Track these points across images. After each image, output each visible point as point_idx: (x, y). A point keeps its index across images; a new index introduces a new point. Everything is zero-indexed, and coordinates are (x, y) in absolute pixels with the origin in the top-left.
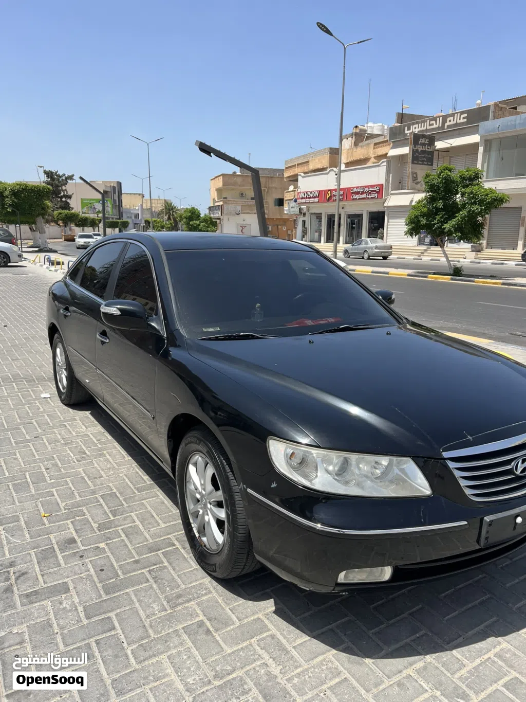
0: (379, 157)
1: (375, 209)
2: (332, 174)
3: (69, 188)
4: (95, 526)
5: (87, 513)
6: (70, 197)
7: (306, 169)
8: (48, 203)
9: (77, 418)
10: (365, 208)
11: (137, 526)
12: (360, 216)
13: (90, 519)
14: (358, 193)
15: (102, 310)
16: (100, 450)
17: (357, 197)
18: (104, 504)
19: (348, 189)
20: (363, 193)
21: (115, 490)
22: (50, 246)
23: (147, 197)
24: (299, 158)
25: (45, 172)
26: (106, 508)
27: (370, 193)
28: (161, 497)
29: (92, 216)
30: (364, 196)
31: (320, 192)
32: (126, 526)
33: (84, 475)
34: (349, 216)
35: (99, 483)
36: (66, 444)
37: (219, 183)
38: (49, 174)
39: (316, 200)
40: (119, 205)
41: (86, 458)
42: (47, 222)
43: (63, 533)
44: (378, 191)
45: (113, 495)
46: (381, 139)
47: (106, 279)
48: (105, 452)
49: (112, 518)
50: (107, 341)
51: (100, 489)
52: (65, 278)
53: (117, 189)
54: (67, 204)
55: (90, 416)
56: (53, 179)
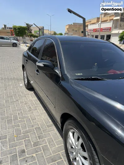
0: (110, 20)
1: (108, 34)
2: (97, 24)
3: (32, 28)
4: (32, 143)
5: (30, 136)
6: (32, 30)
7: (90, 23)
8: (26, 31)
9: (30, 94)
10: (105, 34)
11: (47, 145)
12: (104, 36)
13: (31, 140)
14: (104, 30)
15: (37, 64)
16: (36, 107)
17: (104, 31)
18: (36, 133)
19: (102, 28)
20: (105, 30)
21: (40, 126)
22: (27, 42)
23: (50, 31)
24: (89, 20)
25: (26, 24)
26: (36, 134)
27: (107, 30)
28: (56, 131)
29: (37, 35)
30: (106, 30)
31: (94, 29)
32: (43, 145)
33: (30, 118)
34: (101, 36)
35: (35, 122)
36: (25, 104)
37: (68, 27)
38: (27, 24)
39: (93, 31)
40: (43, 33)
41: (31, 110)
42: (26, 36)
43: (21, 146)
44: (110, 29)
45: (39, 128)
46: (111, 15)
47: (39, 51)
48: (37, 108)
49: (39, 140)
50: (39, 74)
51: (35, 125)
52: (27, 50)
53: (43, 28)
54: (31, 32)
55: (34, 94)
56: (28, 25)
